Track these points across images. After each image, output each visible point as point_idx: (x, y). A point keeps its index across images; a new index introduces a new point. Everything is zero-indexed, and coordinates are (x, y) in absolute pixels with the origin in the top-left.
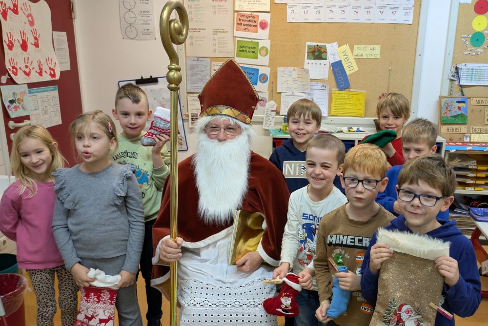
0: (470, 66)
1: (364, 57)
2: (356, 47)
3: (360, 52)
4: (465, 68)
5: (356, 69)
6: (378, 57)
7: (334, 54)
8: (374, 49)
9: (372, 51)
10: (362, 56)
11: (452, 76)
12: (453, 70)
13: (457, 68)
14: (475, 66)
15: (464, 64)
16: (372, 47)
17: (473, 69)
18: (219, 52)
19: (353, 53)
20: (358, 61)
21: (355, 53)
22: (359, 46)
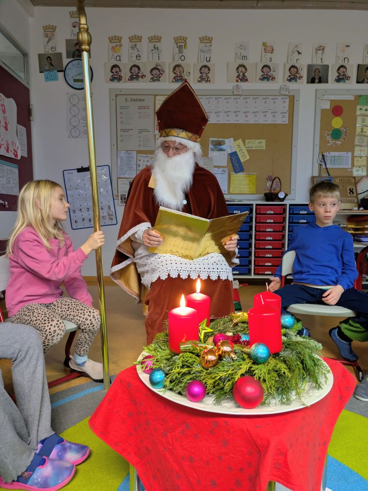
0: (333, 154)
1: (254, 148)
2: (247, 141)
3: (250, 145)
4: (329, 155)
5: (248, 157)
6: (264, 148)
7: (231, 147)
8: (261, 142)
9: (259, 144)
10: (252, 147)
11: (320, 161)
12: (321, 156)
13: (323, 155)
14: (336, 154)
15: (328, 153)
16: (259, 141)
17: (335, 156)
18: (144, 147)
19: (245, 146)
20: (249, 151)
21: (247, 146)
22: (249, 140)
